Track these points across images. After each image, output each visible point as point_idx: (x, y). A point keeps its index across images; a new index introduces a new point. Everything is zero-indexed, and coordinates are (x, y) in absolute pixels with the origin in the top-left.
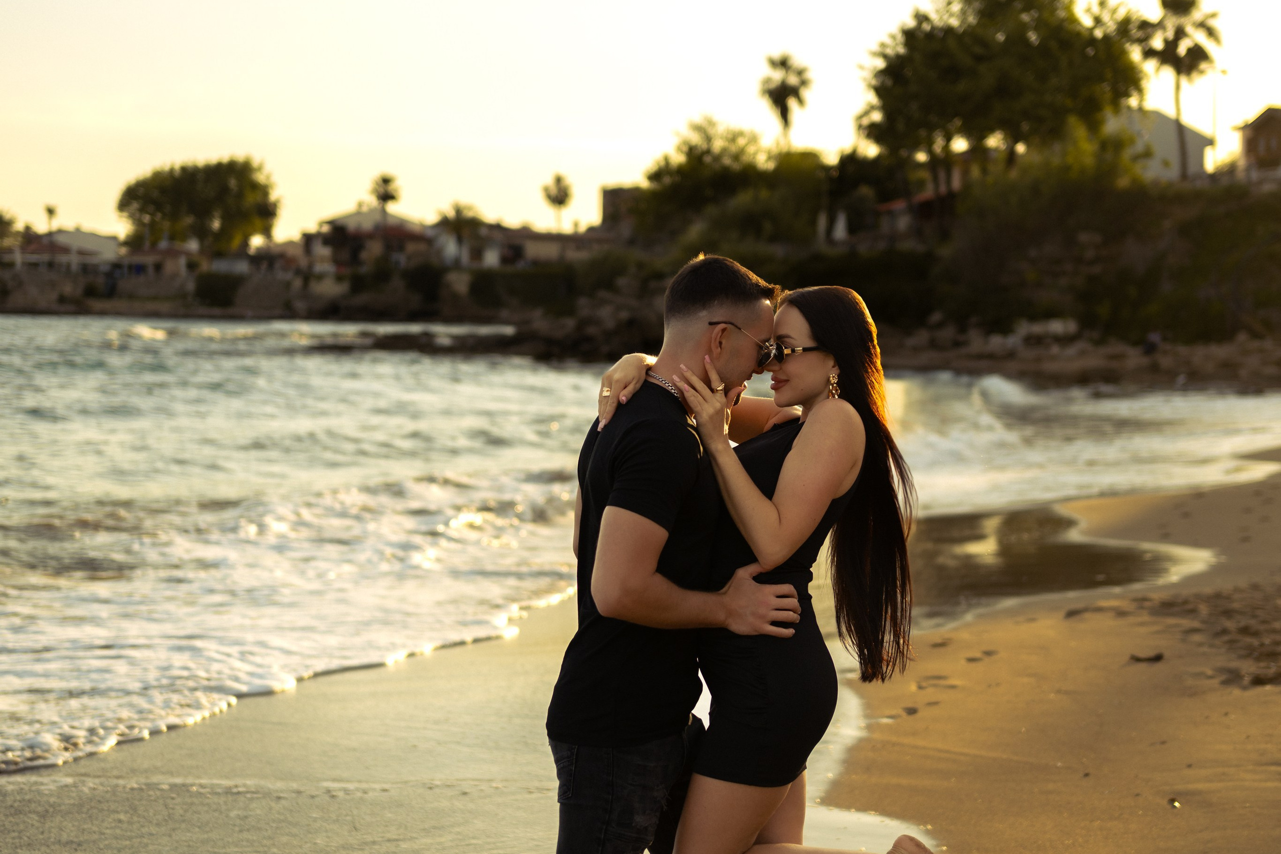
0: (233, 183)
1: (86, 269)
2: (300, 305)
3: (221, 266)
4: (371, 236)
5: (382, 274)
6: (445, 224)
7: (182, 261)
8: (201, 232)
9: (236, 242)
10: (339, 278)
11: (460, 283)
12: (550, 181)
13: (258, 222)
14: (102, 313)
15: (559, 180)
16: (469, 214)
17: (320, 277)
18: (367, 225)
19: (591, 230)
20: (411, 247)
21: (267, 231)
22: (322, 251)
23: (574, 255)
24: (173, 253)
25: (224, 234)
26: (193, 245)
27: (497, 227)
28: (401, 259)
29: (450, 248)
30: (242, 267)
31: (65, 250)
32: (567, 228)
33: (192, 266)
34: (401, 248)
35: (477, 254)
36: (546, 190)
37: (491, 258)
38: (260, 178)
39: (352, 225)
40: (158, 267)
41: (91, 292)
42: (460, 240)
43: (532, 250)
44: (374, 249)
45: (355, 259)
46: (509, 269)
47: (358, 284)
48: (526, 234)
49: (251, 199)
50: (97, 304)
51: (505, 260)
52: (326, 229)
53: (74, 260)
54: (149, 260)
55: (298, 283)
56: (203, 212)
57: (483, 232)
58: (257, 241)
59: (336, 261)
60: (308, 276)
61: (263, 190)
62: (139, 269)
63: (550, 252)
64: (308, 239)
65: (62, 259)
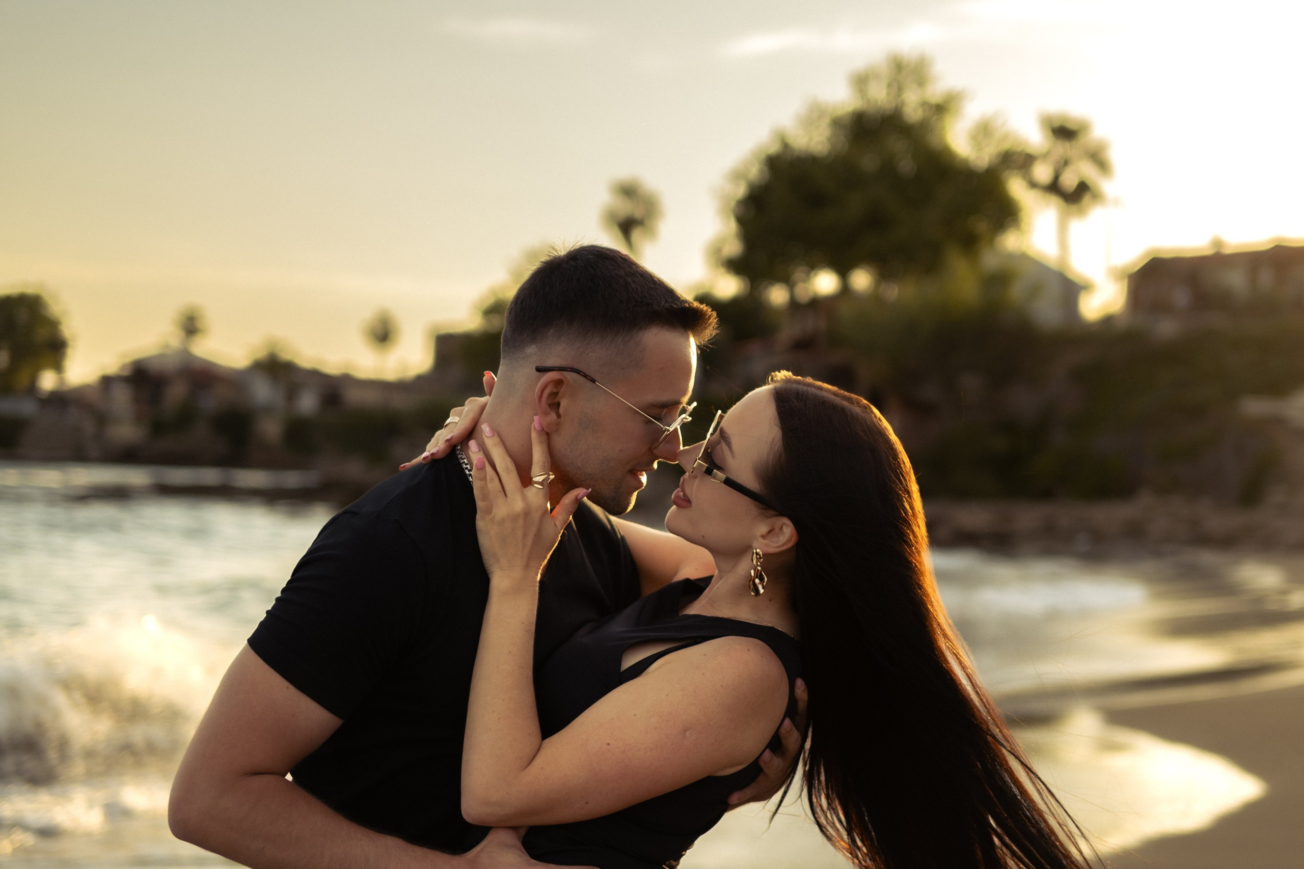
0: (22, 316)
2: (92, 449)
4: (174, 377)
5: (187, 416)
9: (23, 381)
10: (139, 422)
11: (271, 429)
12: (372, 317)
13: (49, 358)
15: (384, 319)
16: (284, 357)
17: (117, 421)
18: (171, 366)
19: (419, 377)
20: (218, 390)
21: (58, 369)
22: (121, 393)
23: (399, 402)
25: (12, 371)
27: (315, 372)
28: (210, 403)
29: (263, 391)
30: (26, 408)
34: (207, 391)
35: (291, 396)
36: (370, 328)
37: (308, 403)
38: (51, 312)
39: (154, 367)
42: (274, 384)
43: (353, 397)
44: (176, 393)
45: (156, 400)
46: (330, 416)
47: (158, 428)
48: (346, 380)
49: (41, 333)
51: (321, 405)
52: (126, 373)
55: (89, 427)
57: (299, 376)
58: (48, 381)
60: (102, 418)
61: (53, 325)
63: (370, 398)
64: (107, 381)
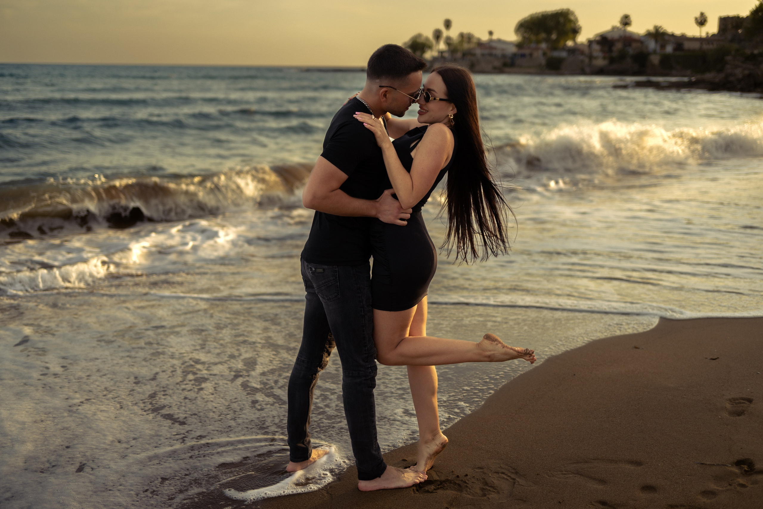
0: (562, 20)
1: (504, 56)
2: (588, 70)
3: (556, 54)
4: (618, 40)
5: (623, 56)
6: (649, 35)
7: (540, 53)
8: (547, 40)
9: (561, 44)
10: (604, 58)
11: (655, 60)
12: (698, 15)
13: (571, 35)
14: (509, 73)
15: (702, 14)
16: (661, 31)
17: (596, 58)
18: (616, 36)
19: (713, 35)
20: (634, 45)
21: (574, 39)
22: (596, 47)
23: (706, 47)
24: (537, 49)
25: (557, 40)
26: (544, 46)
27: (673, 35)
28: (631, 51)
29: (652, 45)
30: (564, 54)
31: (495, 48)
32: (704, 35)
33: (544, 54)
34: (630, 45)
35: (663, 47)
36: (696, 19)
37: (669, 49)
38: (572, 18)
39: (609, 36)
40: (531, 55)
41: (505, 65)
42: (656, 41)
43: (687, 45)
44: (619, 46)
45: (610, 50)
46: (678, 53)
47: (612, 60)
48: (683, 37)
49: (569, 26)
50: (507, 69)
51: (675, 50)
52: (598, 38)
53: (499, 53)
54: (526, 51)
55: (587, 60)
56: (549, 32)
57: (666, 38)
58: (570, 43)
59: (602, 51)
60: (591, 57)
62: (523, 56)
63: (696, 46)
64: (590, 42)
65: (494, 52)
